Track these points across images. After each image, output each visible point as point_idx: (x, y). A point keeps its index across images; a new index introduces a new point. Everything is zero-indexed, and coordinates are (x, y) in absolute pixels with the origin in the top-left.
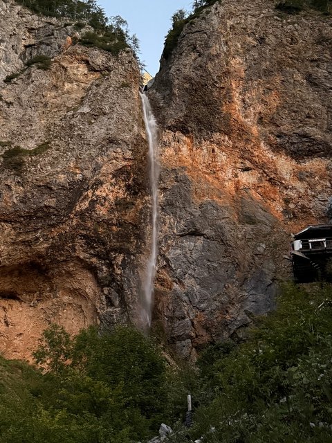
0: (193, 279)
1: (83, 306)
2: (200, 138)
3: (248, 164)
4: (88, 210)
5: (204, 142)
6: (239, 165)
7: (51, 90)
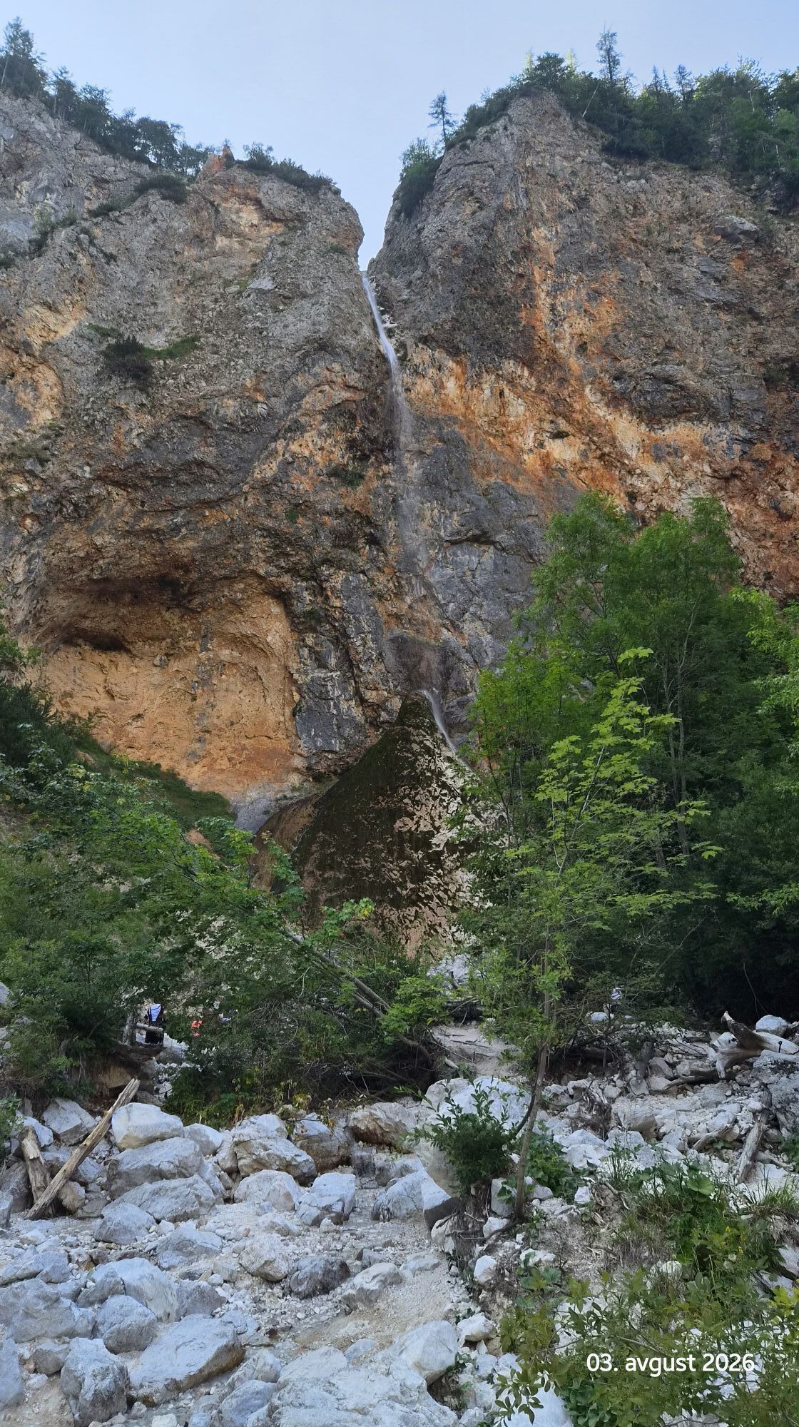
0: (479, 623)
1: (259, 668)
2: (480, 367)
3: (563, 425)
4: (275, 480)
5: (485, 374)
6: (547, 426)
7: (190, 244)
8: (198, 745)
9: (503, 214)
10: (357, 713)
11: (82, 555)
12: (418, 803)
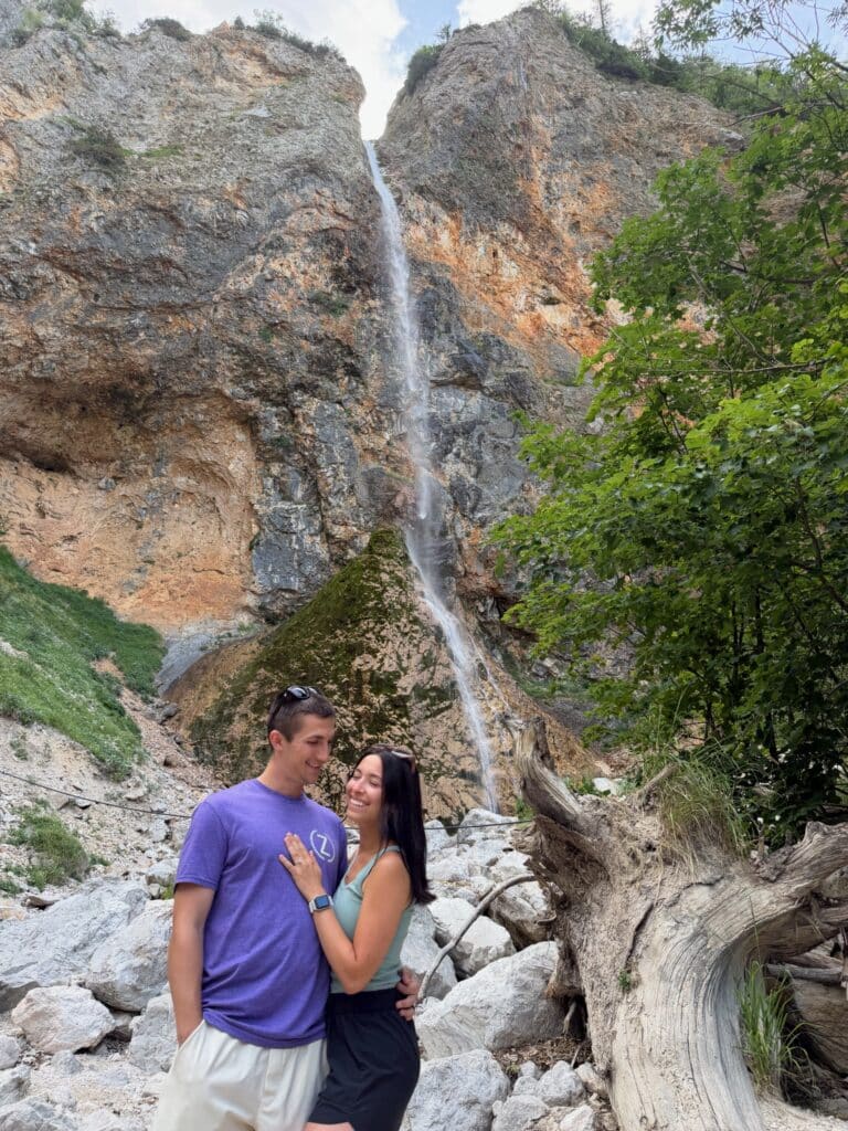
0: (463, 465)
1: (218, 499)
2: (474, 225)
3: (554, 292)
4: (250, 295)
5: (479, 233)
6: (539, 291)
7: (188, 76)
8: (137, 575)
9: (505, 88)
10: (322, 551)
11: (19, 344)
12: (383, 639)
